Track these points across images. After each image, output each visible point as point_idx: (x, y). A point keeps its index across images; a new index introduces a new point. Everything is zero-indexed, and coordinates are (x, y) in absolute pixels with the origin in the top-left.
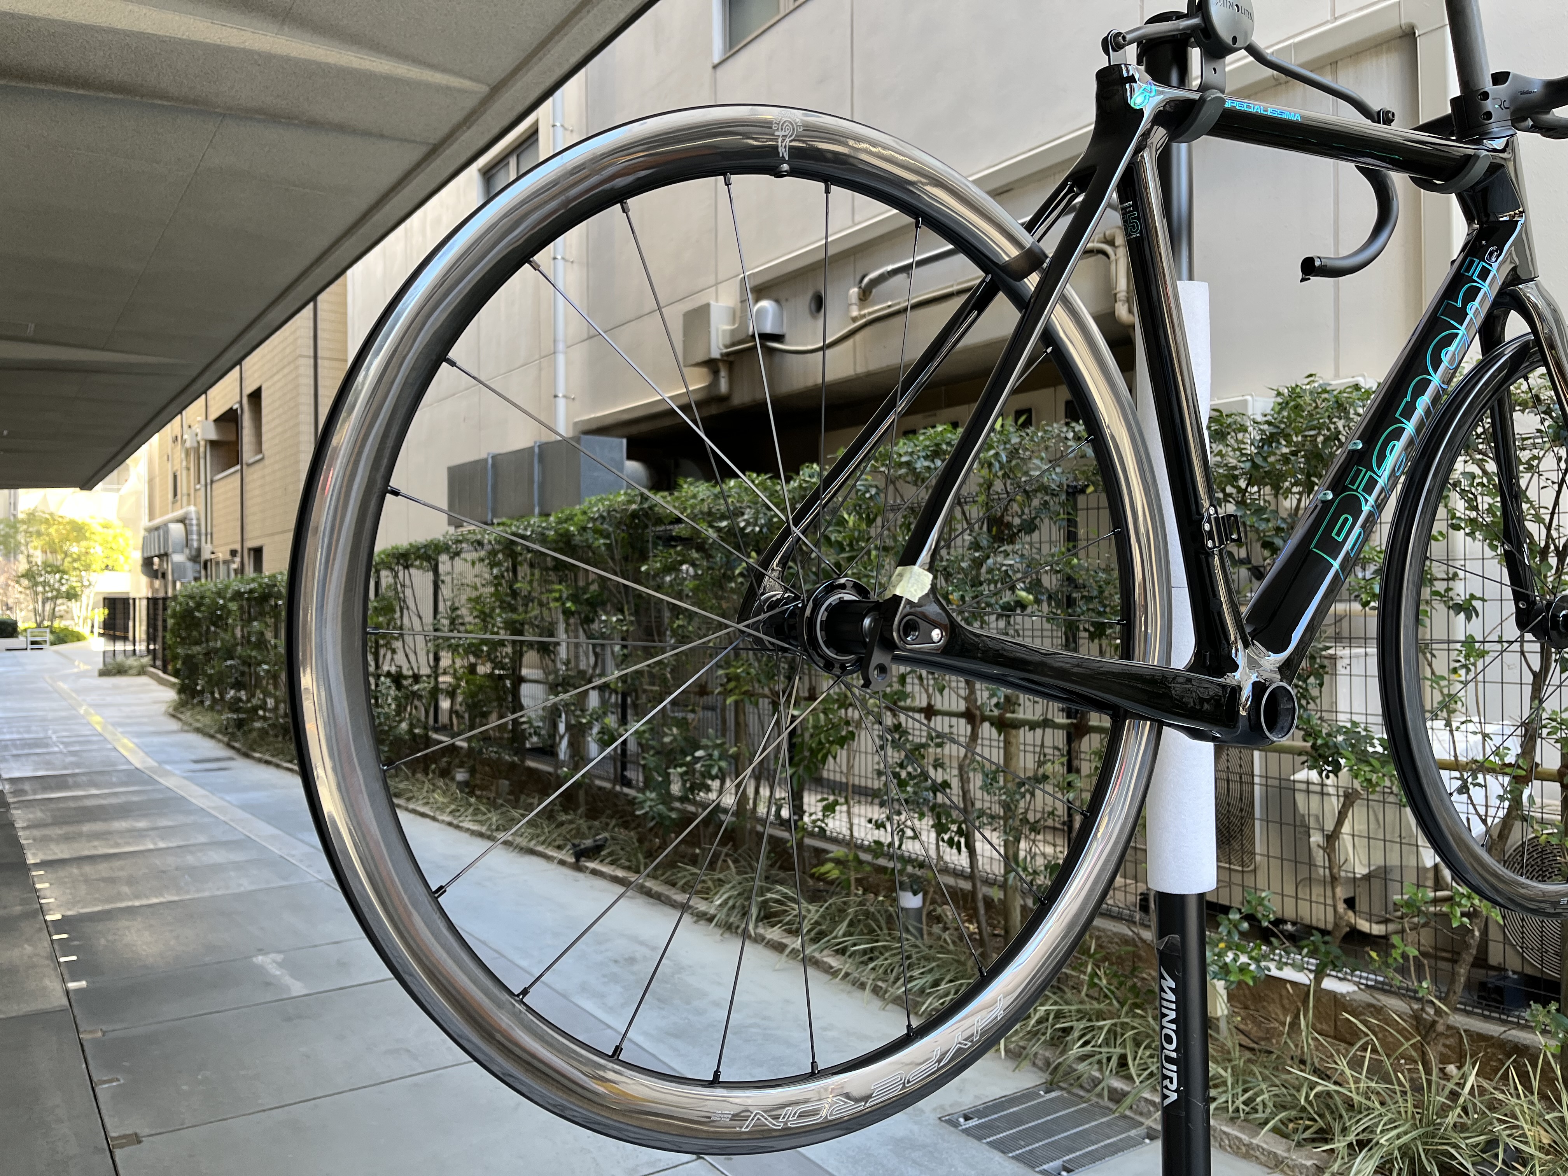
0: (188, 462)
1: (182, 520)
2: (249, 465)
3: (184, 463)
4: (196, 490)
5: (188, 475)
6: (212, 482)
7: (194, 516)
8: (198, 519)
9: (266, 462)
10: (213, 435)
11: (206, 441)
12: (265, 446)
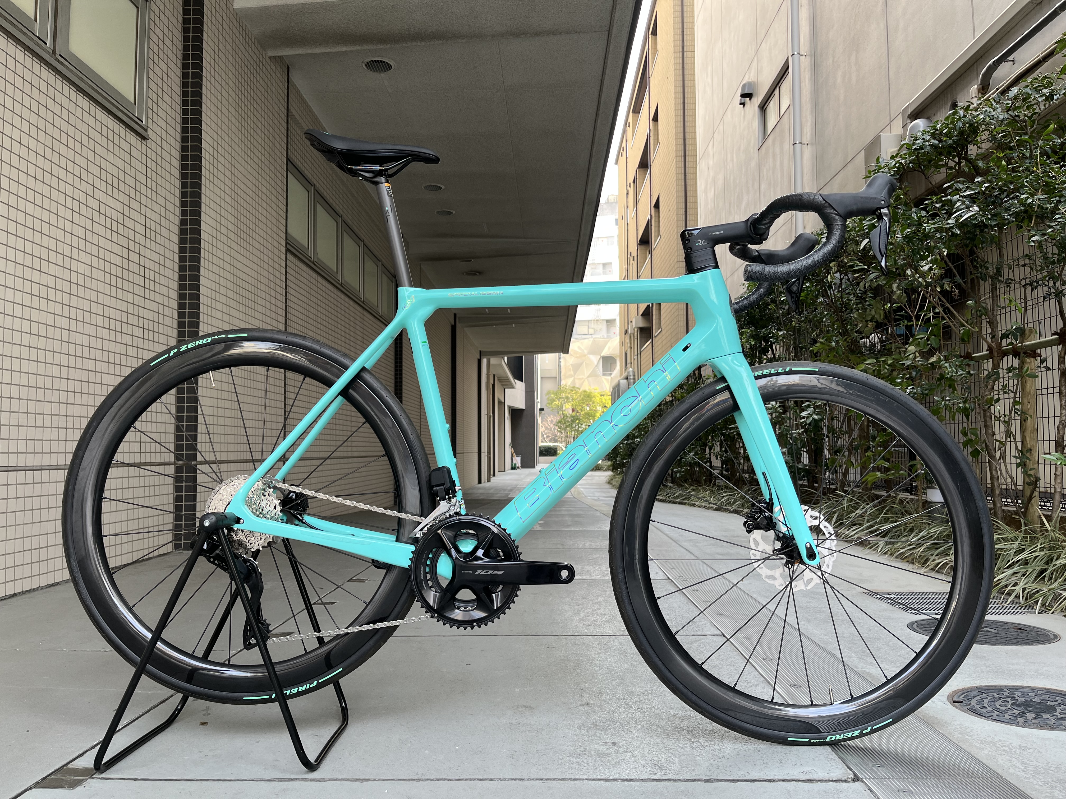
0: (631, 344)
1: (627, 378)
2: (655, 337)
3: (629, 345)
4: (634, 359)
5: (631, 352)
6: (640, 352)
7: (631, 374)
8: (634, 375)
9: (663, 332)
10: (641, 325)
11: (637, 328)
12: (662, 323)
